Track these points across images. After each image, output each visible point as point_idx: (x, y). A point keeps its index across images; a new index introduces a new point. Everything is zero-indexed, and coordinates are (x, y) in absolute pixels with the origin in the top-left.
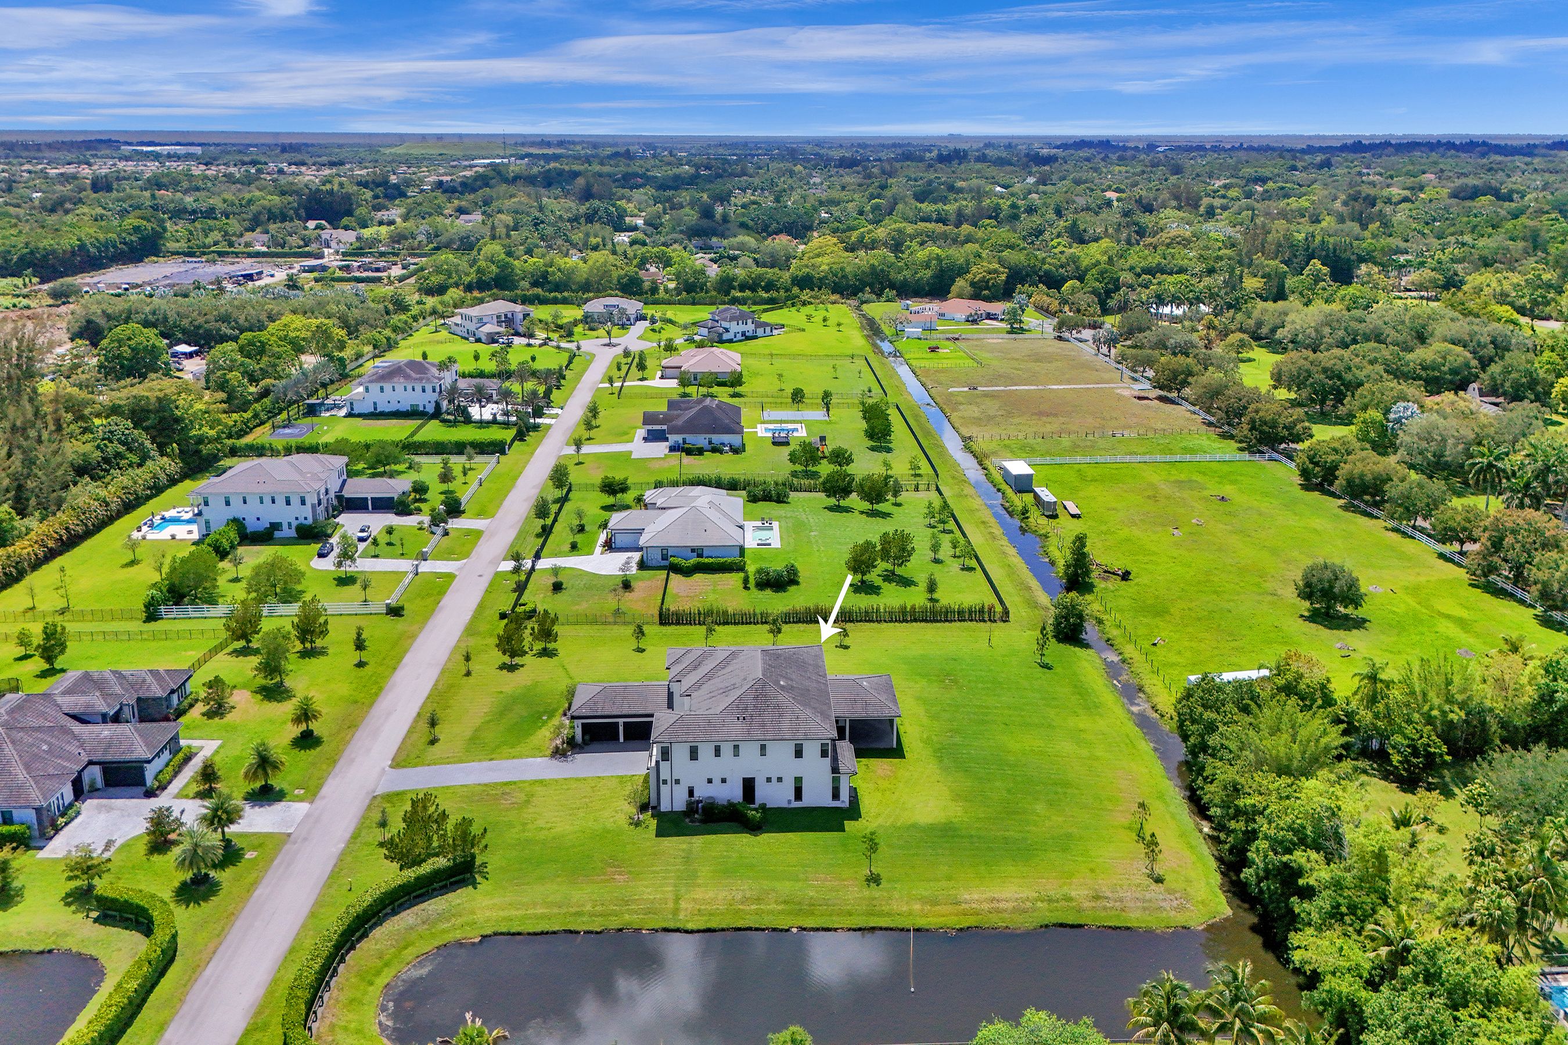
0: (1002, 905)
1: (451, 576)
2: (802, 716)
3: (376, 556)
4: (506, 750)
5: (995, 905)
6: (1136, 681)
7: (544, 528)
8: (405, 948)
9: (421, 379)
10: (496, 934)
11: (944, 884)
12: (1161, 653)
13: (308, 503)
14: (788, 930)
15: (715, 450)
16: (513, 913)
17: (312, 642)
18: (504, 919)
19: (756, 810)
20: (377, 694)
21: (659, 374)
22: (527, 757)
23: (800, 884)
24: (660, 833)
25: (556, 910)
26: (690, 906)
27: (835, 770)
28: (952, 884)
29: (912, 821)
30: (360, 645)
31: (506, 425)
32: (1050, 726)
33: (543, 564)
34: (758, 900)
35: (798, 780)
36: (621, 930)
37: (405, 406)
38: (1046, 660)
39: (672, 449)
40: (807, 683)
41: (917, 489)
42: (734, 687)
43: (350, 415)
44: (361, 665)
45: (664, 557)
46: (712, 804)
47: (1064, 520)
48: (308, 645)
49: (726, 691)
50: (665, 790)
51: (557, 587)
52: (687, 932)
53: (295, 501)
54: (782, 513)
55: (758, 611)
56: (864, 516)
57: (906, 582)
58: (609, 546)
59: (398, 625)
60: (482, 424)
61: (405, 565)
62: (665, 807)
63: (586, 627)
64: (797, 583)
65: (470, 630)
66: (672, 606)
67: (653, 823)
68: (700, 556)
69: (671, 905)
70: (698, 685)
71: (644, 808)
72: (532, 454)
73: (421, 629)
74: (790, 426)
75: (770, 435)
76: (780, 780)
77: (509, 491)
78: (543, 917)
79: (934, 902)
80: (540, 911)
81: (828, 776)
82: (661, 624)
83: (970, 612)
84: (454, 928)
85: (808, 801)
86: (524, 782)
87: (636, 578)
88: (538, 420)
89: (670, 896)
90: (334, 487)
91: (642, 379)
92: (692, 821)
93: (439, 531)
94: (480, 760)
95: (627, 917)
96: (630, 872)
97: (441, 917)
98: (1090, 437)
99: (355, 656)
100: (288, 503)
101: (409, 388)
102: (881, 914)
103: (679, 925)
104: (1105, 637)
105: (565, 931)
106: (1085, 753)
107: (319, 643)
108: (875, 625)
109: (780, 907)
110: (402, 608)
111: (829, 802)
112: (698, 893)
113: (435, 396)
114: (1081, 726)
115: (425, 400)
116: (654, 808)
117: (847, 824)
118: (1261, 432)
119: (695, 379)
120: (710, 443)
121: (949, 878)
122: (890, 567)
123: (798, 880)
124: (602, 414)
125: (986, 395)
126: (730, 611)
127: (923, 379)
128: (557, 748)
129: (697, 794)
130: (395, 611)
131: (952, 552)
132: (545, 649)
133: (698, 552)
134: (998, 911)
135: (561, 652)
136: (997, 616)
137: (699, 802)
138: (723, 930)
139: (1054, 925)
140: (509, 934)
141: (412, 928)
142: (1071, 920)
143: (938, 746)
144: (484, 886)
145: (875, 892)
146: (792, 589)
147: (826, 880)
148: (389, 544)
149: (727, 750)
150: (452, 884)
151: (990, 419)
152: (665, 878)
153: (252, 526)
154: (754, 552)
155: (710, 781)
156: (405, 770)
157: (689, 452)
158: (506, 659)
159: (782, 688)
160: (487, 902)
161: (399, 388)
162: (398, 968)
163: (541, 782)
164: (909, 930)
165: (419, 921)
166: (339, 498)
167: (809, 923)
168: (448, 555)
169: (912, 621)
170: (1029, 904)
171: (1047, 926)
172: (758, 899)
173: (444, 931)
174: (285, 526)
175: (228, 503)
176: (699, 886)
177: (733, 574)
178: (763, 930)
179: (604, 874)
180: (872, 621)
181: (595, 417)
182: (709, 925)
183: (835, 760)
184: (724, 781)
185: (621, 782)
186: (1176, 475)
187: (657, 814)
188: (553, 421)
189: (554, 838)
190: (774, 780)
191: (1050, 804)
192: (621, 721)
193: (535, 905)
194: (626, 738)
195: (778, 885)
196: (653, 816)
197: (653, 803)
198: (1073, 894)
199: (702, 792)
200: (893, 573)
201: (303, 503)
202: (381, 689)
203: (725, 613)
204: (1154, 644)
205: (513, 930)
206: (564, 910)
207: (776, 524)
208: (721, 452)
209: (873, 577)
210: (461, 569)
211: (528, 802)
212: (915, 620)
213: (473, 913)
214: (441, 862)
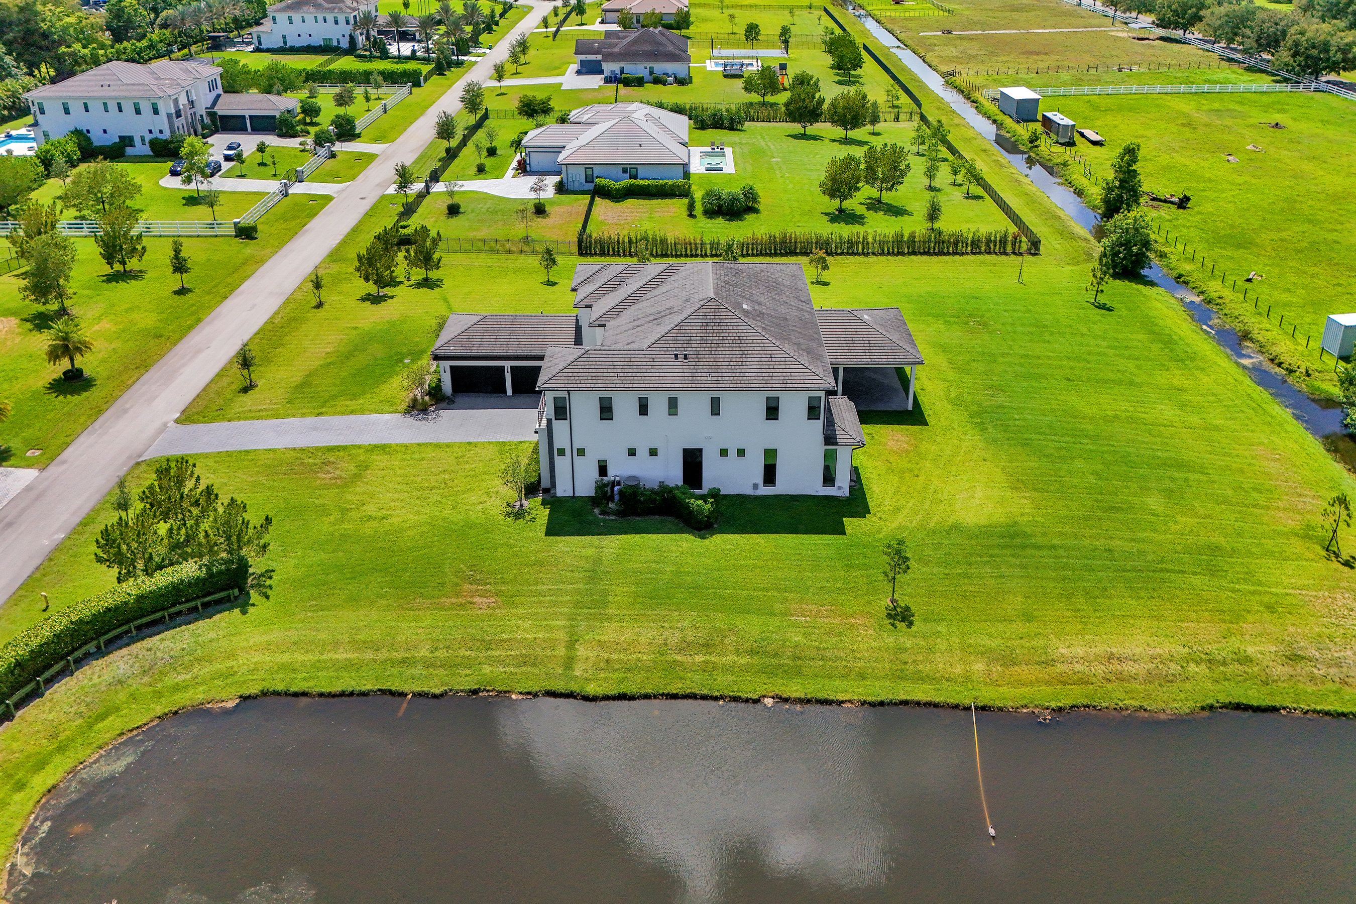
0: (1129, 668)
1: (328, 199)
2: (779, 355)
3: (242, 176)
4: (342, 402)
5: (1115, 666)
6: (1239, 327)
7: (448, 150)
8: (102, 717)
9: (332, 10)
10: (265, 694)
11: (1019, 627)
12: (1263, 291)
13: (162, 111)
14: (756, 701)
15: (657, 81)
16: (299, 657)
17: (123, 263)
18: (283, 667)
19: (703, 498)
20: (190, 328)
21: (600, 20)
22: (371, 412)
23: (776, 621)
24: (552, 530)
25: (369, 655)
26: (592, 654)
27: (830, 439)
28: (1033, 627)
29: (950, 521)
30: (180, 266)
31: (427, 60)
32: (1131, 383)
33: (439, 188)
34: (707, 647)
35: (770, 454)
36: (475, 692)
37: (317, 41)
38: (1102, 299)
39: (608, 80)
40: (783, 310)
41: (897, 119)
42: (671, 311)
43: (258, 50)
44: (182, 291)
45: (589, 179)
46: (637, 486)
47: (1082, 147)
48: (118, 267)
49: (657, 318)
50: (562, 464)
51: (453, 210)
52: (586, 698)
53: (146, 108)
54: (737, 139)
55: (707, 240)
56: (836, 144)
57: (896, 211)
58: (523, 168)
59: (249, 249)
60: (400, 59)
61: (273, 186)
62: (563, 489)
63: (482, 256)
64: (756, 211)
65: (335, 256)
66: (595, 231)
67: (543, 515)
68: (635, 177)
69: (561, 651)
70: (616, 311)
71: (531, 490)
72: (450, 86)
73: (274, 253)
74: (746, 62)
75: (721, 68)
76: (741, 453)
77: (416, 119)
78: (349, 666)
79: (1008, 660)
80: (341, 656)
81: (818, 448)
82: (581, 254)
83: (988, 241)
84: (196, 682)
85: (784, 486)
86: (359, 447)
87: (551, 202)
88: (465, 58)
89: (562, 635)
90: (204, 100)
91: (582, 24)
92: (603, 513)
93: (322, 151)
94: (303, 415)
95: (487, 669)
96: (498, 593)
97: (176, 662)
98: (1093, 71)
99: (175, 281)
100: (138, 112)
101: (320, 19)
102: (920, 678)
103: (574, 687)
104: (1175, 273)
105: (383, 692)
106: (1195, 420)
107: (133, 264)
108: (862, 259)
109: (744, 660)
110: (254, 229)
111: (816, 487)
112: (609, 633)
113: (347, 30)
114: (1176, 382)
115: (338, 33)
116: (546, 491)
117: (849, 523)
118: (1308, 57)
119: (638, 21)
120: (651, 73)
121: (1028, 617)
122: (875, 193)
123: (772, 614)
124: (531, 52)
125: (961, 38)
126: (671, 239)
127: (888, 26)
128: (415, 400)
129: (613, 472)
130: (246, 233)
131: (951, 178)
132: (426, 280)
133: (629, 171)
134: (1121, 678)
135: (447, 284)
136: (1024, 247)
137: (613, 484)
138: (647, 697)
139: (1224, 706)
140: (287, 694)
141: (120, 682)
142: (1255, 696)
143: (975, 408)
144: (259, 607)
145: (904, 638)
146: (750, 217)
147: (818, 614)
148: (262, 164)
149: (659, 404)
150: (205, 605)
151: (972, 57)
152: (555, 604)
153: (98, 139)
154: (701, 176)
155: (632, 453)
156: (195, 426)
157: (627, 83)
158: (371, 288)
159: (746, 312)
160: (258, 639)
161: (309, 18)
162: (81, 756)
163: (383, 449)
164: (968, 708)
165: (137, 669)
166: (212, 115)
167: (795, 690)
168: (333, 177)
169: (909, 254)
170: (1174, 668)
171: (1211, 707)
172: (707, 645)
173: (177, 688)
174: (137, 141)
175: (67, 111)
176: (609, 619)
177: (675, 200)
178: (716, 699)
179: (457, 595)
180: (857, 254)
181: (524, 52)
182: (623, 689)
183: (830, 424)
184: (653, 452)
185: (501, 452)
186: (1206, 105)
187: (553, 502)
188: (479, 59)
189: (387, 533)
190: (733, 453)
191: (1169, 493)
192: (507, 365)
193: (336, 645)
194: (515, 391)
195: (740, 623)
196: (544, 503)
197: (545, 483)
198: (1251, 650)
199: (619, 470)
200: (879, 201)
201: (156, 112)
202: (199, 320)
203: (664, 241)
204: (1249, 280)
205: (293, 689)
206: (383, 655)
207: (728, 151)
208: (664, 83)
209: (853, 204)
210: (340, 192)
211: (357, 477)
212: (914, 253)
213: (232, 655)
214: (189, 570)
